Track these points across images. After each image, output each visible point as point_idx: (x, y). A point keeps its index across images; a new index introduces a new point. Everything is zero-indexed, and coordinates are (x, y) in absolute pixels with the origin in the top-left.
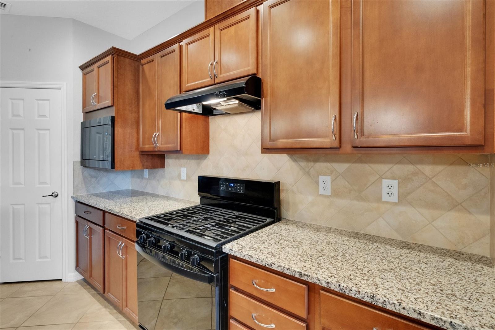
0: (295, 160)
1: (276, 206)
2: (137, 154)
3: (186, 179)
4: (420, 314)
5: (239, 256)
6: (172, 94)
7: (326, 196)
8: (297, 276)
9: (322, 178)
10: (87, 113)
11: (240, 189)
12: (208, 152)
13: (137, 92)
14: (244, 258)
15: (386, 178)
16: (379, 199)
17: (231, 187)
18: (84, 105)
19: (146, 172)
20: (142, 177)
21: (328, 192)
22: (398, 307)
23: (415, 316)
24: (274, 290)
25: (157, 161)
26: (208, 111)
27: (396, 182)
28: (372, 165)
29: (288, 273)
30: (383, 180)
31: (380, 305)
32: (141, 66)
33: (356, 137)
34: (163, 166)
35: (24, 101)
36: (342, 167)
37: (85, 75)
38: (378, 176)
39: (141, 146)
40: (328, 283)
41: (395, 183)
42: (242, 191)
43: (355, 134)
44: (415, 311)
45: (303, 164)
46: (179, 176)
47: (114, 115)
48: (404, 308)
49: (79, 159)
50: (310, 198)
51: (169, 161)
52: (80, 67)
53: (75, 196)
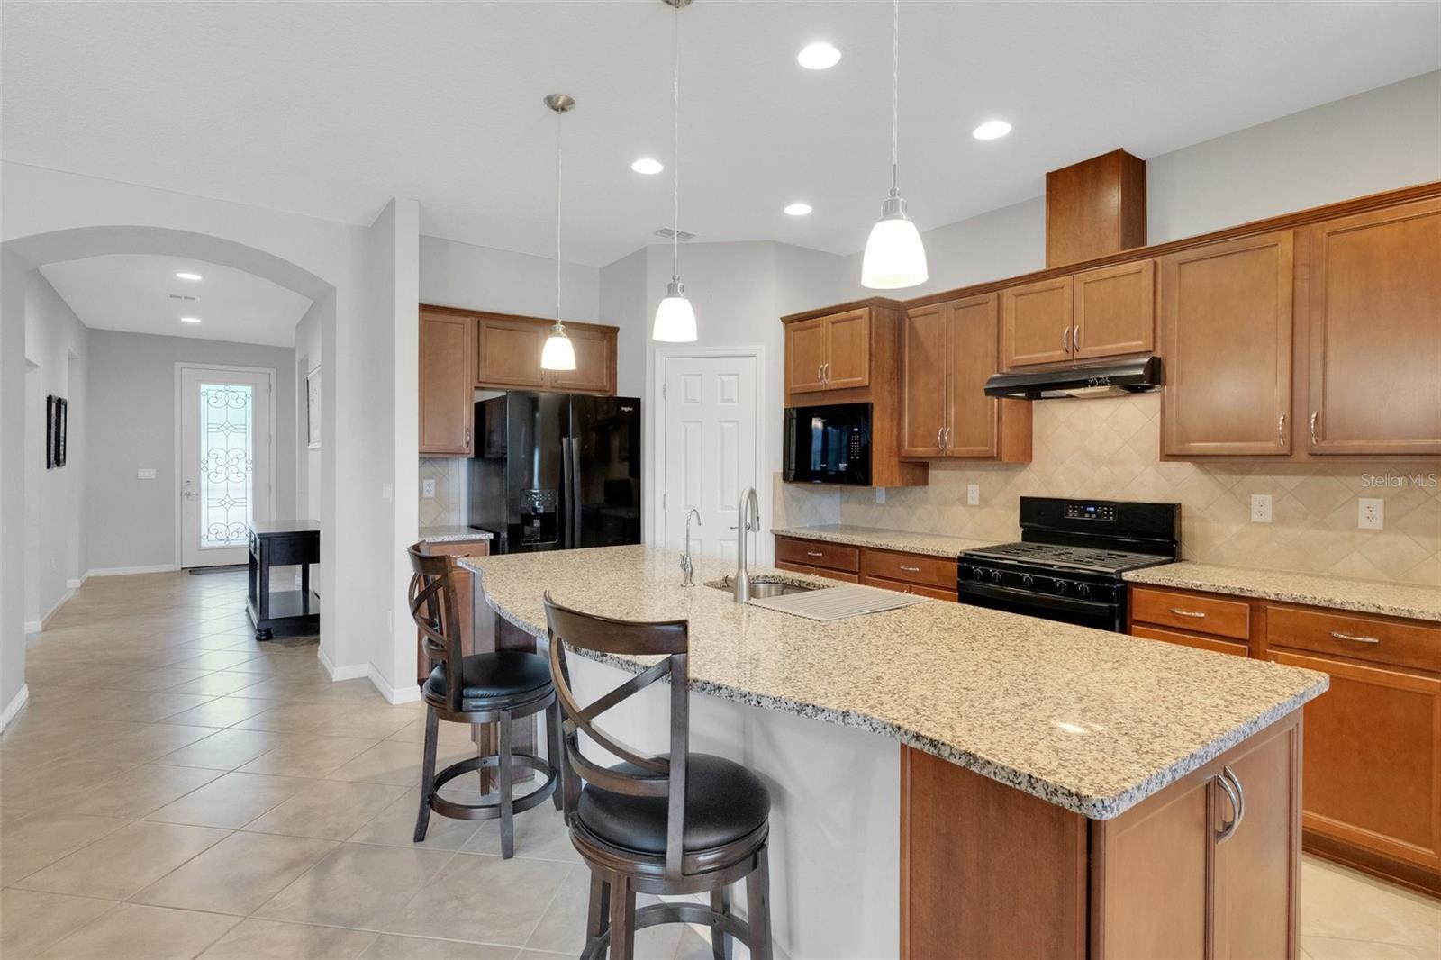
0: (1207, 472)
1: (1177, 539)
3: (978, 503)
4: (1379, 607)
5: (1149, 582)
7: (1264, 524)
8: (1237, 593)
9: (1255, 498)
11: (1108, 516)
13: (898, 358)
14: (1159, 583)
15: (1364, 497)
16: (1353, 526)
17: (1090, 513)
18: (792, 380)
19: (880, 492)
20: (869, 502)
21: (1268, 518)
22: (1357, 606)
23: (1374, 610)
24: (1203, 615)
25: (917, 473)
27: (1381, 501)
28: (1342, 479)
29: (1225, 591)
30: (1361, 500)
31: (1338, 607)
32: (907, 320)
33: (1314, 442)
35: (702, 379)
36: (1291, 482)
37: (789, 332)
38: (1352, 494)
39: (906, 447)
40: (1278, 594)
41: (1379, 503)
42: (1111, 518)
43: (1314, 439)
44: (1374, 606)
45: (1222, 477)
46: (963, 500)
47: (871, 400)
48: (1363, 605)
49: (780, 469)
50: (1235, 528)
52: (782, 319)
53: (775, 528)
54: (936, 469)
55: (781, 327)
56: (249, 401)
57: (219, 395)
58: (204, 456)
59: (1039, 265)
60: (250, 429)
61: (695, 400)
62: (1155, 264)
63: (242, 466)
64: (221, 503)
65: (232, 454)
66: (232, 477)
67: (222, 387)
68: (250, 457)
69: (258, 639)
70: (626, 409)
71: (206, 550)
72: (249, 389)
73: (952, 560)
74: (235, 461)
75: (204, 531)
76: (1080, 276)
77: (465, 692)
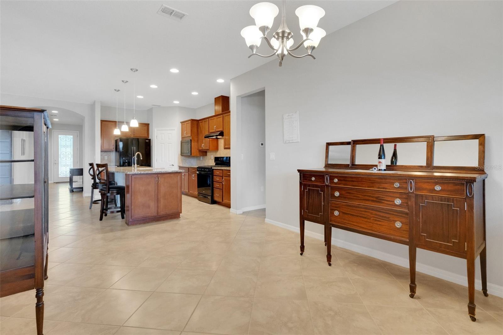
2: (198, 151)
3: (213, 159)
6: (207, 133)
10: (182, 138)
12: (218, 150)
13: (198, 131)
18: (182, 135)
19: (201, 157)
20: (200, 160)
25: (204, 153)
26: (217, 138)
32: (199, 124)
34: (206, 155)
35: (164, 134)
37: (182, 125)
39: (199, 148)
46: (211, 158)
47: (191, 139)
49: (180, 153)
51: (208, 154)
52: (181, 122)
53: (179, 165)
54: (208, 152)
55: (180, 124)
56: (72, 140)
57: (64, 138)
58: (60, 154)
59: (214, 114)
60: (72, 146)
61: (163, 139)
62: (223, 116)
63: (70, 156)
64: (64, 166)
65: (67, 153)
66: (67, 159)
67: (64, 136)
68: (72, 154)
69: (70, 192)
70: (147, 141)
71: (60, 178)
72: (72, 137)
73: (196, 168)
74: (68, 155)
75: (60, 173)
76: (210, 119)
77: (97, 184)
